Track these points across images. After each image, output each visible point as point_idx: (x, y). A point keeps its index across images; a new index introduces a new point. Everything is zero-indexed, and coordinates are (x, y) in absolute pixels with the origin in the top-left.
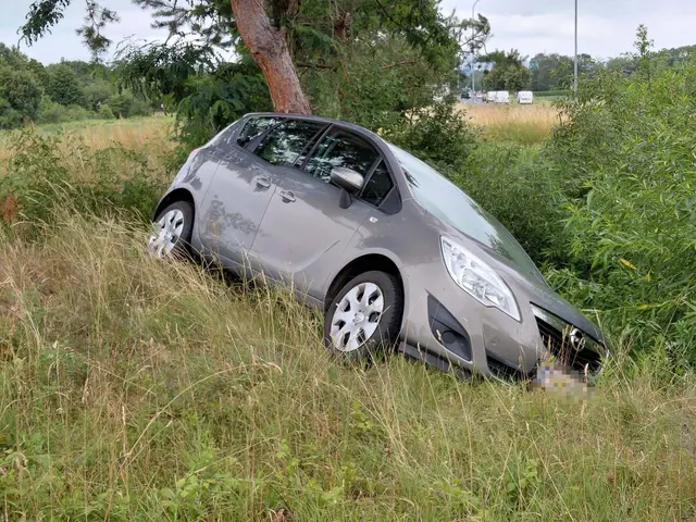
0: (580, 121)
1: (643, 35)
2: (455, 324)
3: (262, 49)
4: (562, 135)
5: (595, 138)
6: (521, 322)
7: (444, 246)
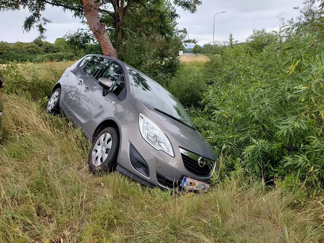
0: (212, 60)
1: (231, 36)
2: (142, 159)
3: (96, 31)
4: (207, 65)
5: (216, 66)
6: (174, 157)
7: (140, 118)
